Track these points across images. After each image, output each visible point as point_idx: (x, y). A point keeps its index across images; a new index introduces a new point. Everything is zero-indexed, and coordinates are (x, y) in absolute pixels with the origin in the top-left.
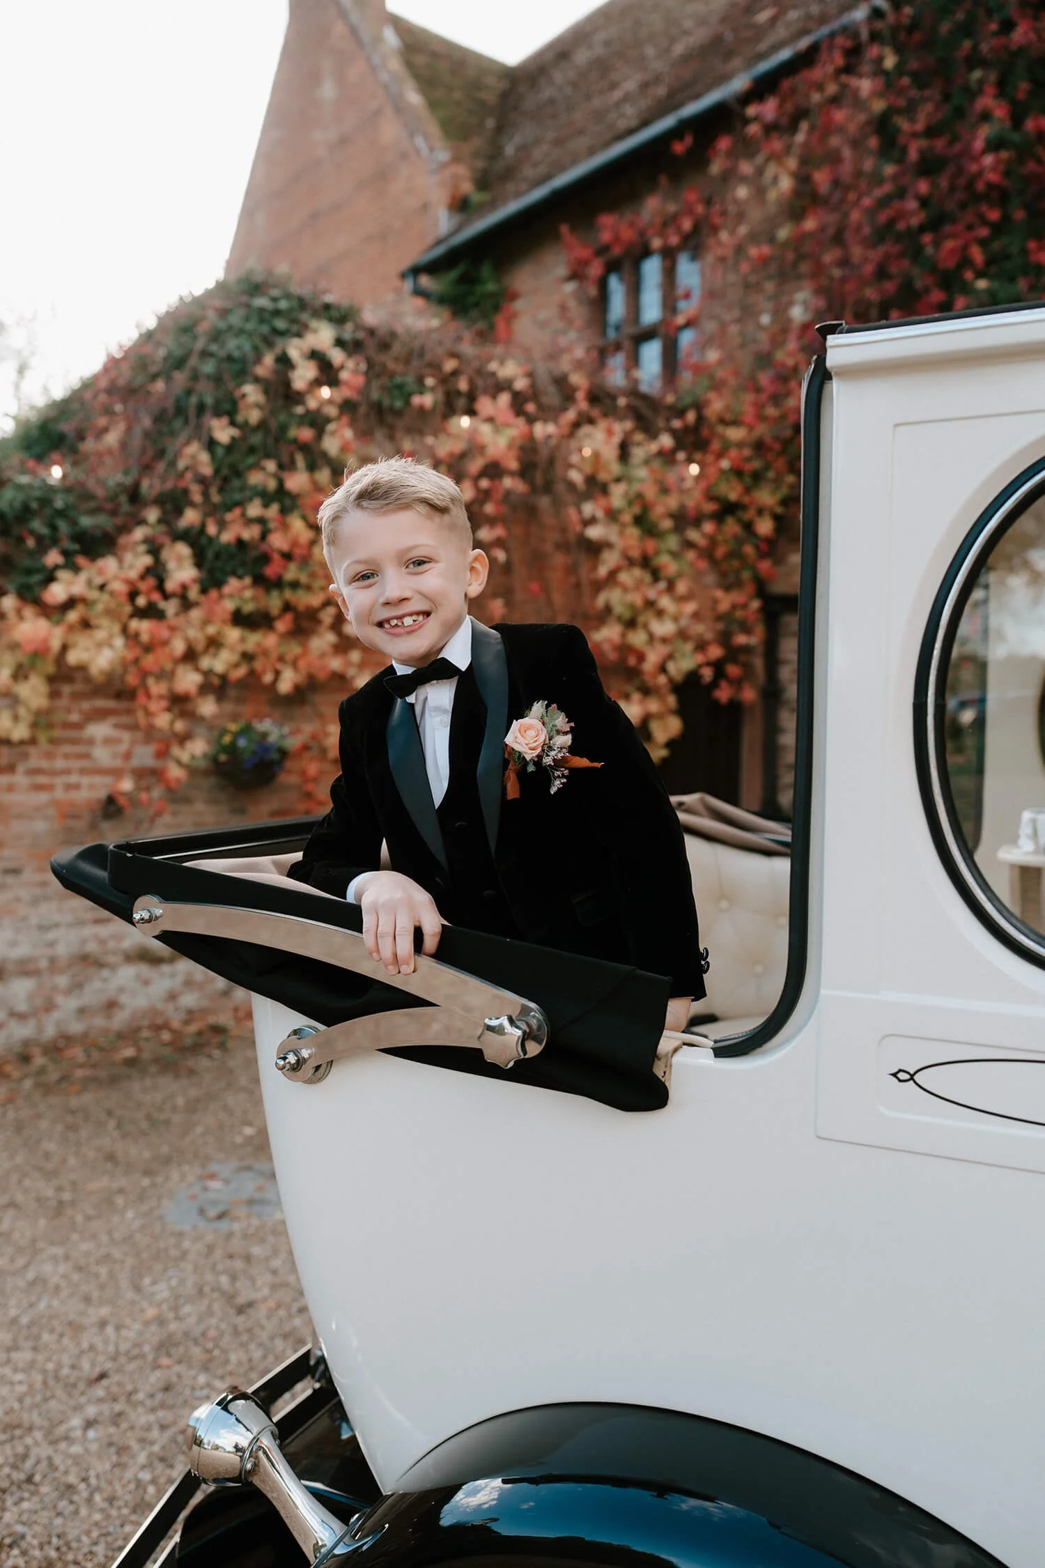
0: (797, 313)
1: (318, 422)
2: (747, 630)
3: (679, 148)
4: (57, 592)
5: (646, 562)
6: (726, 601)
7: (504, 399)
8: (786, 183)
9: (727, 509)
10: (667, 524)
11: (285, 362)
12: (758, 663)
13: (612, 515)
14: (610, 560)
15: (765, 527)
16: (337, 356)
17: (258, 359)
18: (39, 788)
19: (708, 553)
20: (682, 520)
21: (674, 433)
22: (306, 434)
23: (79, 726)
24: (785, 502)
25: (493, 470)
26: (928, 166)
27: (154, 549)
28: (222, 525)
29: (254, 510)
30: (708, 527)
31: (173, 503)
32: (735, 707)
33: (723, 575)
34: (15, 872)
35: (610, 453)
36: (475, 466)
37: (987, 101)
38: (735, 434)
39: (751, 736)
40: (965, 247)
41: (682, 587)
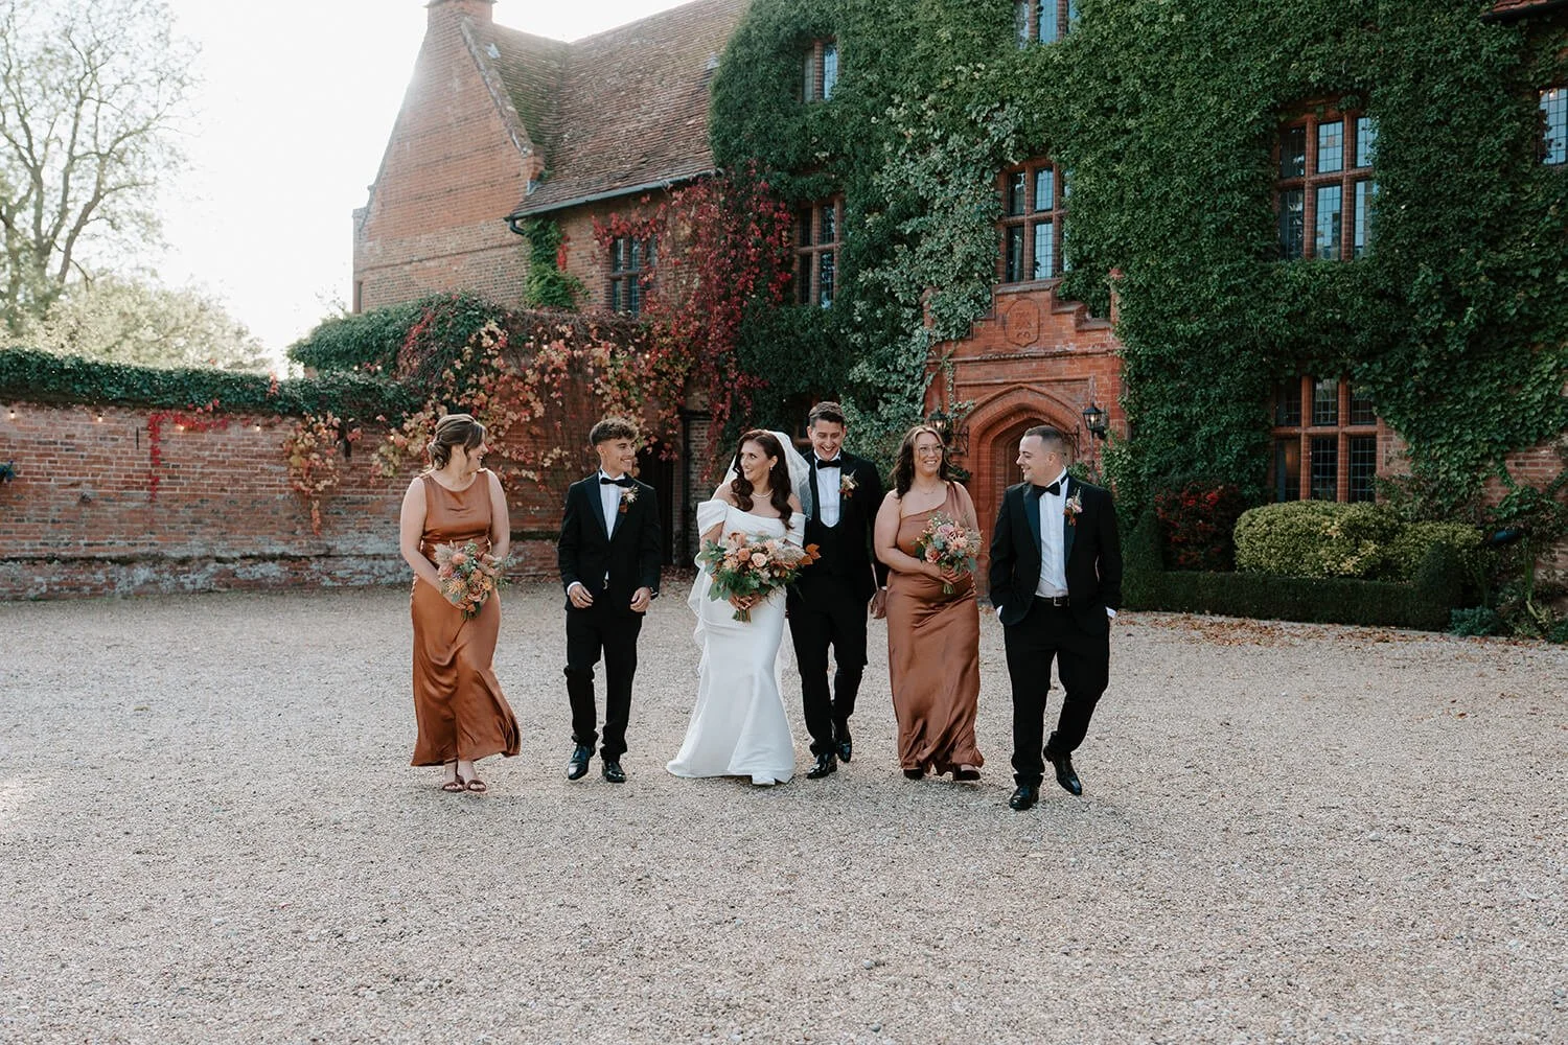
0: (697, 284)
1: (490, 357)
2: (674, 428)
3: (644, 200)
4: (406, 426)
5: (623, 400)
6: (663, 414)
7: (562, 341)
8: (688, 231)
9: (661, 374)
10: (633, 383)
11: (480, 337)
12: (681, 442)
13: (608, 382)
14: (608, 399)
15: (680, 382)
16: (497, 331)
17: (470, 336)
18: (395, 493)
19: (654, 394)
20: (639, 380)
21: (635, 344)
22: (486, 361)
23: (408, 471)
24: (689, 370)
25: (557, 370)
26: (735, 246)
27: (434, 407)
28: (459, 400)
29: (468, 392)
30: (653, 383)
31: (441, 391)
32: (669, 462)
33: (662, 403)
34: (388, 523)
35: (606, 356)
36: (550, 369)
37: (753, 225)
38: (667, 340)
39: (677, 474)
40: (747, 281)
41: (640, 411)
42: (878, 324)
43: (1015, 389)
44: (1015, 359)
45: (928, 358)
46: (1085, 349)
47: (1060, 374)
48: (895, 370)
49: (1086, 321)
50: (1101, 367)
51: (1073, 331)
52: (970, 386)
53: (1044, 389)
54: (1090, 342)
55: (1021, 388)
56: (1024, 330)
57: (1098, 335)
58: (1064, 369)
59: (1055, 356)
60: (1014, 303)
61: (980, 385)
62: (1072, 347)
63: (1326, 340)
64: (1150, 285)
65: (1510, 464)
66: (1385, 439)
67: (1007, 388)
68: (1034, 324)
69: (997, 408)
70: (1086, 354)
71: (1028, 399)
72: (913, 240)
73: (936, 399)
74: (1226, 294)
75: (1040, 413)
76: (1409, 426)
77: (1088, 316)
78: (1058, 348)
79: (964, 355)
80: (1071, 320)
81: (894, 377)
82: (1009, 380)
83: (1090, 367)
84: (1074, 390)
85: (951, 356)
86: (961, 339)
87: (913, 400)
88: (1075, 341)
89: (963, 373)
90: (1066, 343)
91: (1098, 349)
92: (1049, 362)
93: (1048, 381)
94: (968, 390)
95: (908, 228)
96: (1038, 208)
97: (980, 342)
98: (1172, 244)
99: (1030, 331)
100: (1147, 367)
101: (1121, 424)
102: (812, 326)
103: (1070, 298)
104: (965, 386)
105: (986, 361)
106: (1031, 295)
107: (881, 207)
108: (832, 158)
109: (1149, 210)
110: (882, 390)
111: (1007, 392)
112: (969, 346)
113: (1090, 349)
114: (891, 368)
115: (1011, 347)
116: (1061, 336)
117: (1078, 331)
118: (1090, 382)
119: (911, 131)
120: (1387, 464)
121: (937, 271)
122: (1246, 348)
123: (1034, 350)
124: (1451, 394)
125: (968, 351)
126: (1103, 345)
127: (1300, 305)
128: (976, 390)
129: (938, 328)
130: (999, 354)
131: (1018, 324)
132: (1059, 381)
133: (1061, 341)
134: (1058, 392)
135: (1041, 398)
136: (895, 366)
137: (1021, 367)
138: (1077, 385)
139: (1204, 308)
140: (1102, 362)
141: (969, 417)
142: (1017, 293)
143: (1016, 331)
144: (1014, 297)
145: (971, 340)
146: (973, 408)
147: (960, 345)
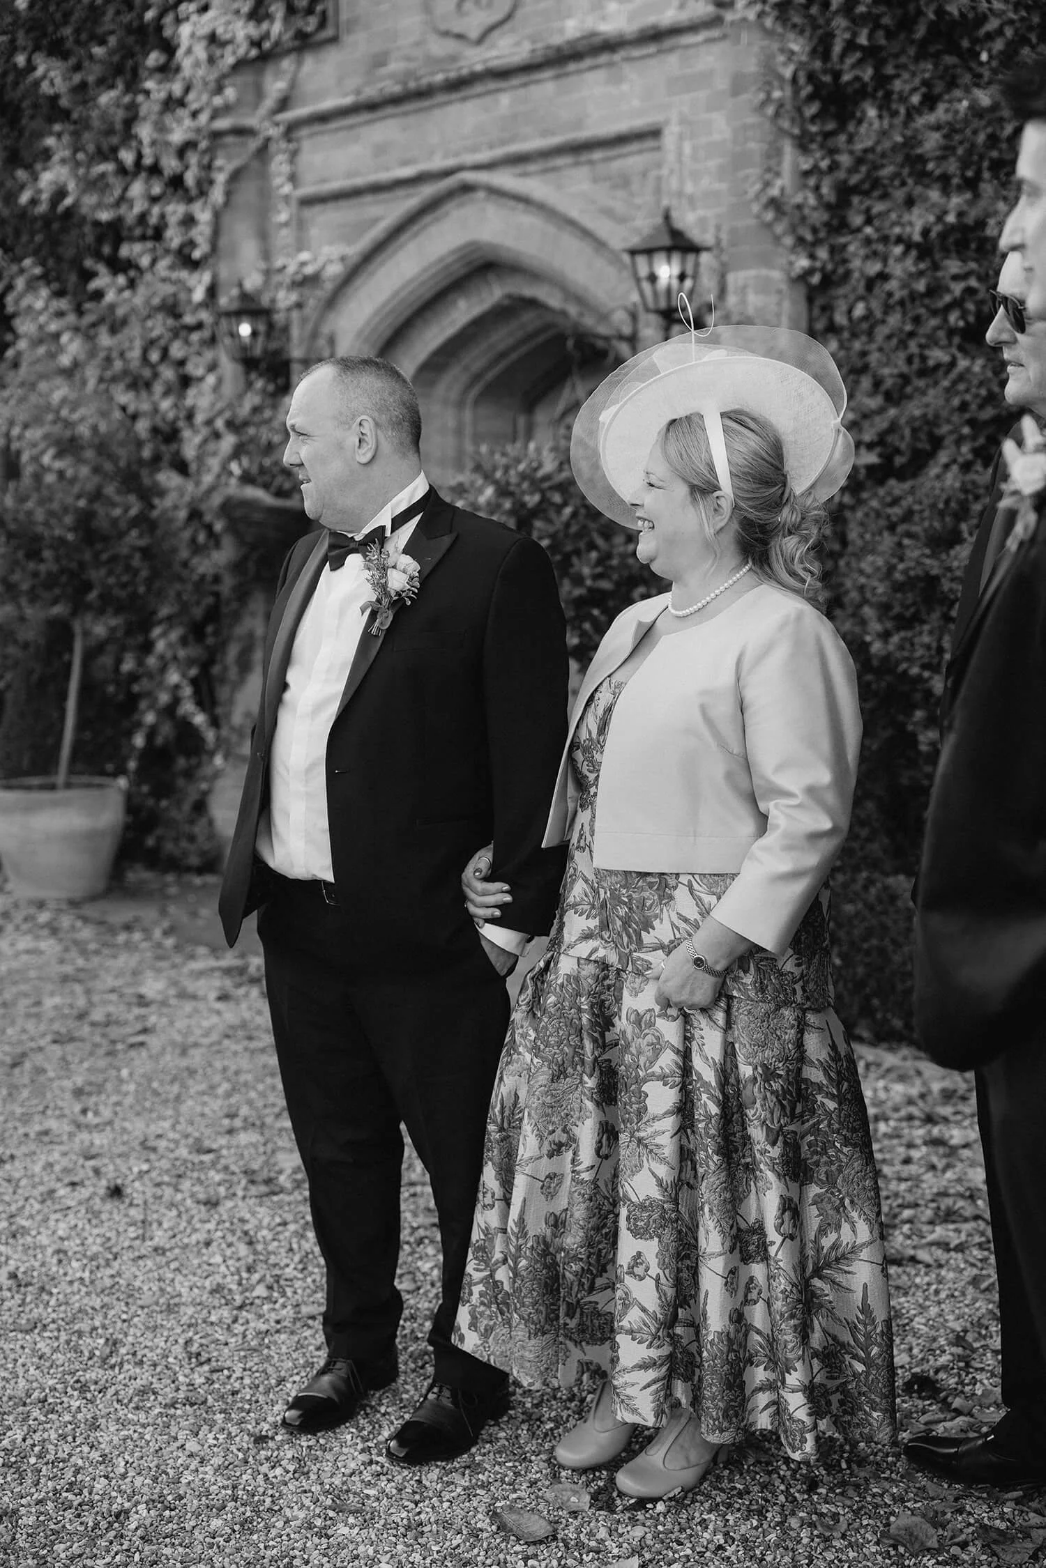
43: (450, 195)
44: (448, 86)
46: (651, 19)
47: (578, 124)
50: (705, 78)
52: (333, 197)
53: (531, 185)
55: (467, 188)
61: (359, 192)
67: (428, 191)
69: (405, 266)
70: (657, 37)
71: (492, 226)
73: (248, 250)
75: (535, 276)
78: (571, 28)
79: (320, 95)
82: (438, 163)
83: (672, 85)
84: (624, 182)
85: (281, 103)
89: (318, 158)
90: (598, 4)
91: (698, 9)
92: (545, 88)
93: (543, 154)
94: (327, 211)
97: (360, 43)
100: (851, 46)
101: (764, 286)
104: (321, 199)
105: (372, 106)
110: (115, 232)
111: (431, 208)
112: (331, 61)
114: (127, 157)
115: (439, 47)
118: (669, 140)
123: (505, 48)
125: (326, 81)
128: (349, 211)
130: (406, 75)
132: (575, 148)
133: (582, 2)
135: (528, 220)
137: (464, 116)
138: (632, 160)
140: (712, 56)
141: (332, 302)
145: (334, 40)
146: (334, 270)
147: (310, 63)
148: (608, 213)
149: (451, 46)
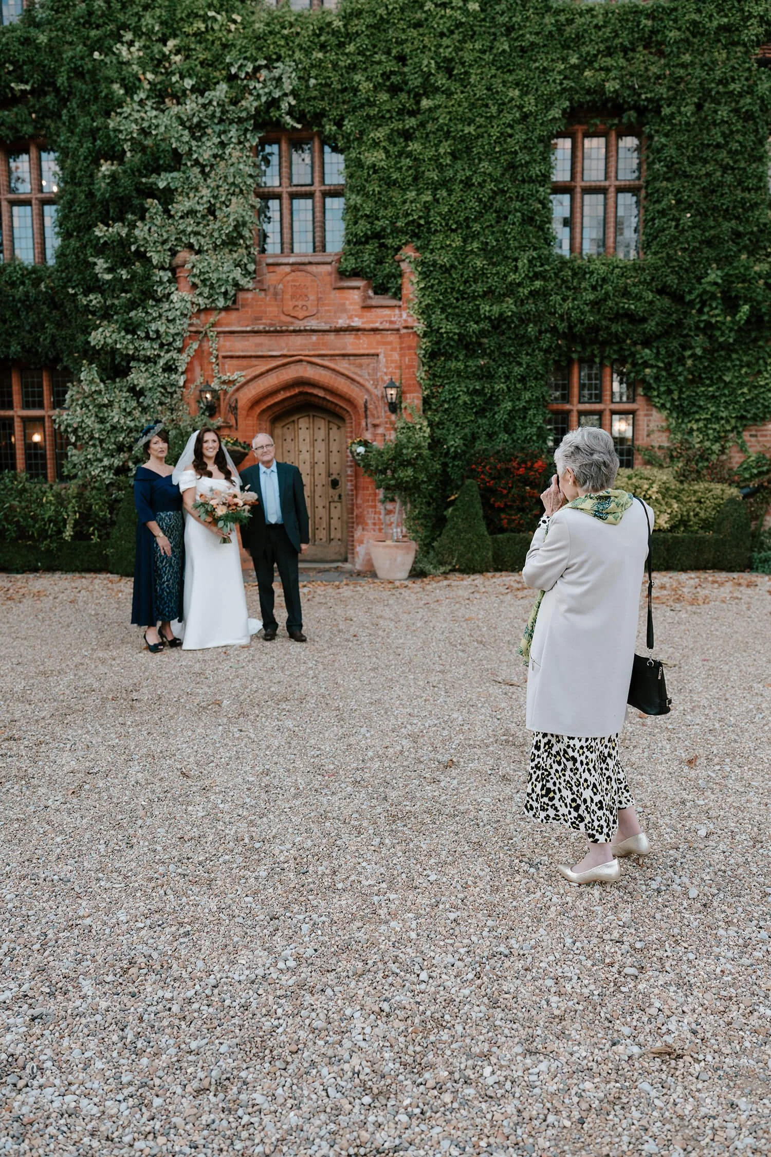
42: (125, 286)
43: (293, 362)
44: (294, 331)
45: (190, 325)
46: (372, 325)
47: (344, 349)
48: (148, 337)
49: (370, 298)
50: (390, 343)
51: (357, 307)
52: (238, 357)
53: (326, 363)
54: (377, 318)
55: (301, 361)
56: (300, 303)
57: (387, 312)
58: (349, 343)
59: (338, 331)
60: (288, 274)
61: (250, 357)
62: (357, 323)
63: (616, 328)
64: (452, 266)
65: (746, 435)
66: (646, 415)
67: (284, 360)
68: (312, 297)
69: (272, 381)
70: (375, 330)
71: (309, 372)
72: (167, 196)
73: (198, 370)
74: (532, 280)
76: (672, 404)
77: (371, 293)
78: (342, 322)
79: (228, 325)
80: (356, 296)
81: (147, 344)
82: (285, 352)
83: (379, 343)
84: (360, 366)
85: (213, 325)
86: (226, 309)
87: (169, 368)
88: (360, 317)
89: (228, 344)
90: (350, 317)
91: (387, 326)
92: (332, 337)
93: (332, 355)
94: (235, 362)
95: (162, 182)
96: (295, 182)
97: (249, 312)
98: (476, 227)
99: (308, 303)
101: (416, 398)
102: (23, 283)
103: (356, 274)
104: (232, 357)
105: (257, 332)
106: (309, 268)
107: (117, 156)
108: (37, 92)
109: (450, 192)
111: (284, 365)
112: (234, 315)
113: (377, 325)
115: (286, 319)
116: (345, 311)
117: (363, 307)
118: (381, 357)
119: (150, 76)
120: (648, 436)
121: (197, 234)
122: (546, 331)
123: (313, 324)
124: (707, 378)
125: (233, 322)
126: (391, 322)
127: (601, 293)
128: (245, 362)
129: (200, 294)
130: (271, 325)
131: (293, 297)
132: (344, 355)
133: (345, 316)
134: (342, 366)
135: (324, 372)
136: (147, 333)
137: (298, 340)
138: (365, 361)
139: (511, 291)
140: (392, 338)
141: (238, 390)
142: (292, 264)
143: (292, 303)
144: (287, 269)
145: (237, 309)
146: (243, 380)
147: (223, 314)
148: (356, 373)
149: (289, 319)
